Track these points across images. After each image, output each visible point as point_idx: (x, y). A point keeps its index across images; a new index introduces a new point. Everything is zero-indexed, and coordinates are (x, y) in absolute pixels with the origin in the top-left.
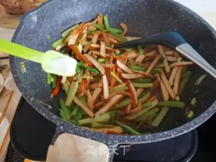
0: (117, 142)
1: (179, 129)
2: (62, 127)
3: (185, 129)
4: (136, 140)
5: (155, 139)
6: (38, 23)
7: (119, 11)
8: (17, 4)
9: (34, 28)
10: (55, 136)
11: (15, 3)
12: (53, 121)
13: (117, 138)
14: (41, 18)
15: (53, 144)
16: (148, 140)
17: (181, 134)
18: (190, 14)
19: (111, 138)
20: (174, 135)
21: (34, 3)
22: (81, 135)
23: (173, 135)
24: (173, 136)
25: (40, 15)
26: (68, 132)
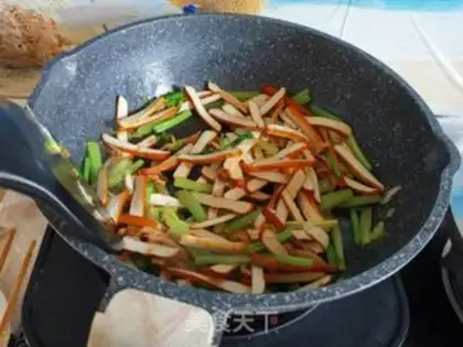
0: (229, 305)
1: (349, 282)
2: (120, 279)
3: (361, 282)
4: (266, 303)
5: (303, 301)
6: (78, 77)
7: (239, 58)
8: (24, 47)
9: (69, 88)
10: (107, 295)
11: (20, 46)
12: (105, 267)
13: (229, 299)
14: (85, 69)
15: (103, 311)
16: (289, 303)
17: (353, 292)
18: (375, 66)
19: (219, 298)
20: (341, 293)
21: (60, 45)
22: (158, 294)
23: (337, 293)
24: (338, 296)
25: (82, 63)
26: (132, 287)
